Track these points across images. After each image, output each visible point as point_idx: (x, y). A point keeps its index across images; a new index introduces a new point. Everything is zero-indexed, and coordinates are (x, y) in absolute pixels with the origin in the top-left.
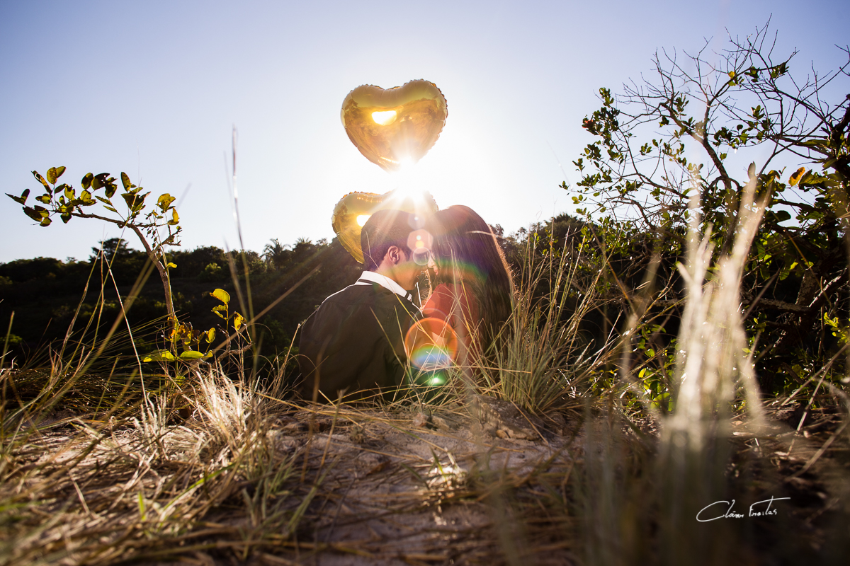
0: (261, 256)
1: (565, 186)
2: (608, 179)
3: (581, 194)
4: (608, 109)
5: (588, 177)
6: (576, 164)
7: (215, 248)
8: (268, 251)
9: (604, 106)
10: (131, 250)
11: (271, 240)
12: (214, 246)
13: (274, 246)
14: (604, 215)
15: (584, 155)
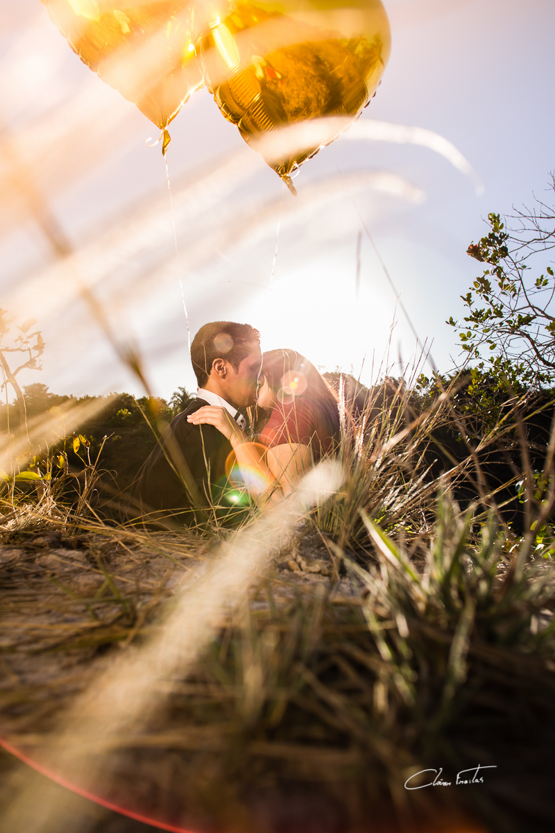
0: (169, 404)
1: (452, 322)
2: (499, 314)
3: (469, 330)
4: (497, 235)
5: (477, 311)
6: (465, 299)
7: (127, 395)
8: (175, 399)
9: (492, 232)
10: (50, 394)
11: (179, 388)
12: (126, 393)
13: (182, 394)
14: (495, 354)
15: (473, 289)
